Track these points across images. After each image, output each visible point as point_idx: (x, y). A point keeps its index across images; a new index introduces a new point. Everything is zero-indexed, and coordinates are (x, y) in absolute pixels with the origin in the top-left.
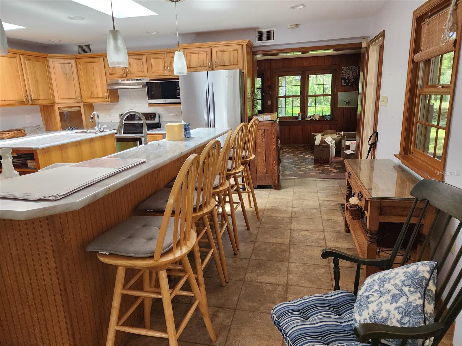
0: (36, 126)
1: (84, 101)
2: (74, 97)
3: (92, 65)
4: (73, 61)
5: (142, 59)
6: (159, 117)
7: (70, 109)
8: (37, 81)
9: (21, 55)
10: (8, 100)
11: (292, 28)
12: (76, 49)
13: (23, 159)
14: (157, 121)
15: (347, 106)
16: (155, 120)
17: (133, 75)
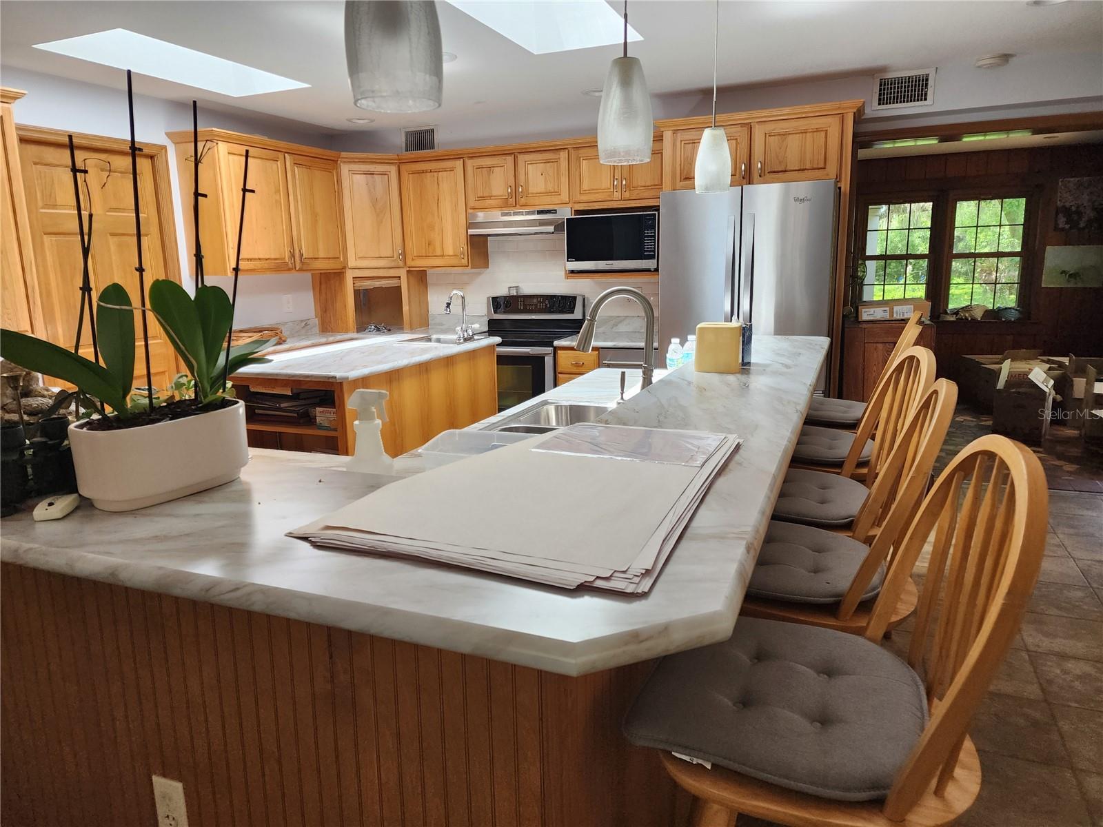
0: (302, 321)
1: (410, 263)
2: (389, 253)
3: (436, 179)
4: (393, 170)
5: (557, 161)
6: (584, 306)
7: (377, 283)
8: (314, 216)
9: (286, 154)
10: (255, 259)
11: (991, 66)
12: (401, 140)
13: (303, 402)
14: (577, 315)
15: (1071, 285)
16: (573, 312)
17: (531, 201)
